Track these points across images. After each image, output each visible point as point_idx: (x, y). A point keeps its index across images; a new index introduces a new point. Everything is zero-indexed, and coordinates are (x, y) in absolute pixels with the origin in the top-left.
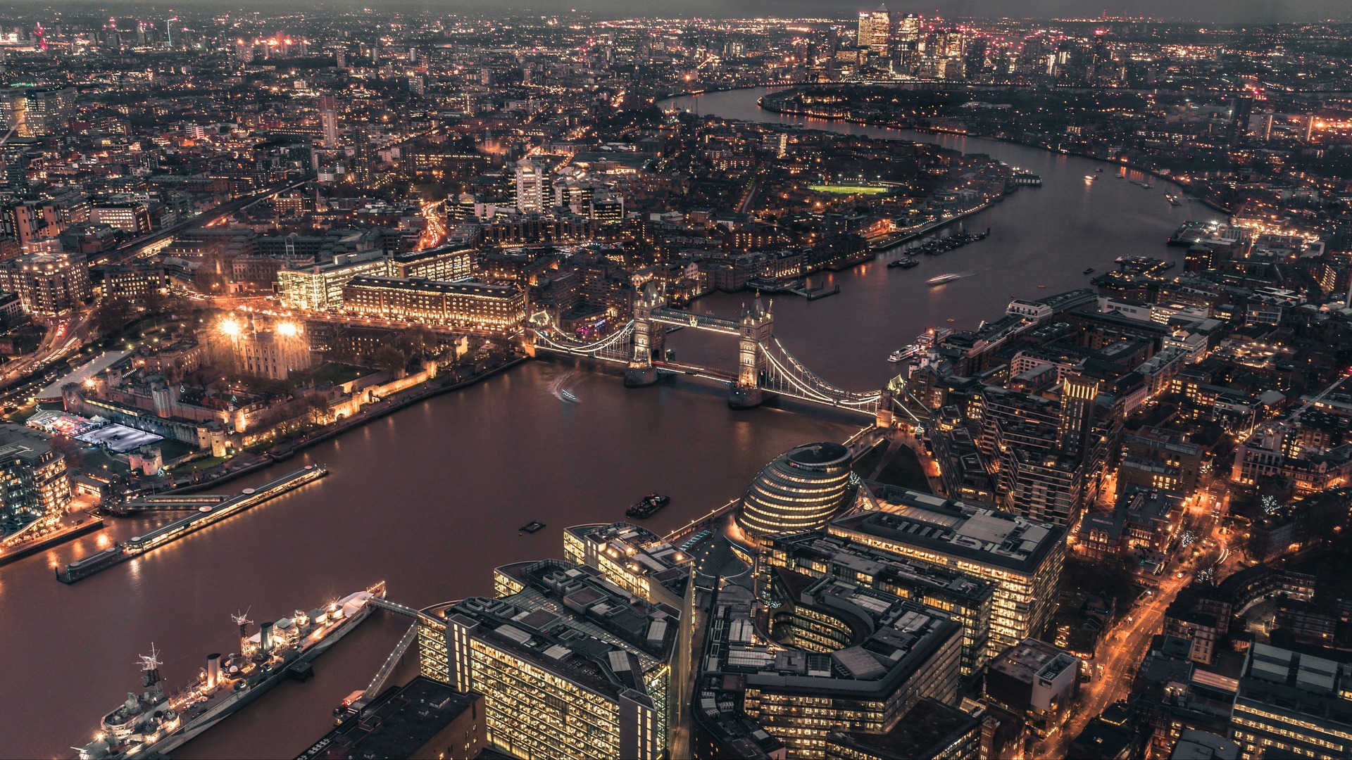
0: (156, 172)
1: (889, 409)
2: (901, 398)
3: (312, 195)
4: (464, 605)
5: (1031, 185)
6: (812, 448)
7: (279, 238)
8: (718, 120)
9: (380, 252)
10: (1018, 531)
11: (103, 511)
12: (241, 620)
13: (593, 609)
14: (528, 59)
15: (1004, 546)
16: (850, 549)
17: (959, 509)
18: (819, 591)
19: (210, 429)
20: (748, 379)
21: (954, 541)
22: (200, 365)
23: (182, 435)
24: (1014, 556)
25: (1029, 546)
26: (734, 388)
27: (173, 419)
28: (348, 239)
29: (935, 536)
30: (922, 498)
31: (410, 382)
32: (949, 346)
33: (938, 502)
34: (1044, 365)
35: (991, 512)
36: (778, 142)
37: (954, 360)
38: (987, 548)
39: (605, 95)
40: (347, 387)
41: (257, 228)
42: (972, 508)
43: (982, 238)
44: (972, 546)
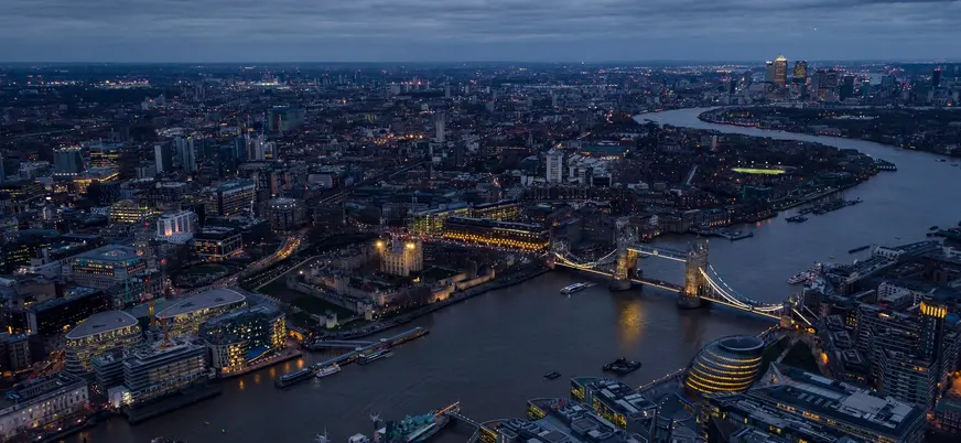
0: (345, 155)
1: (789, 315)
2: (797, 308)
3: (428, 169)
4: (508, 423)
5: (889, 170)
6: (737, 338)
7: (410, 193)
8: (672, 127)
9: (465, 203)
10: (889, 407)
11: (302, 347)
12: (375, 418)
13: (590, 433)
14: (556, 91)
15: (878, 416)
16: (764, 409)
17: (843, 388)
18: (742, 436)
19: (364, 303)
20: (692, 290)
21: (841, 410)
22: (361, 266)
23: (350, 307)
24: (886, 424)
25: (898, 418)
26: (683, 295)
27: (345, 295)
28: (448, 195)
29: (826, 405)
30: (814, 377)
31: (479, 281)
32: (832, 276)
33: (829, 381)
34: (905, 292)
35: (867, 392)
36: (711, 141)
37: (836, 285)
38: (865, 417)
39: (600, 113)
40: (443, 282)
41: (398, 187)
42: (853, 388)
43: (854, 203)
44: (854, 415)
